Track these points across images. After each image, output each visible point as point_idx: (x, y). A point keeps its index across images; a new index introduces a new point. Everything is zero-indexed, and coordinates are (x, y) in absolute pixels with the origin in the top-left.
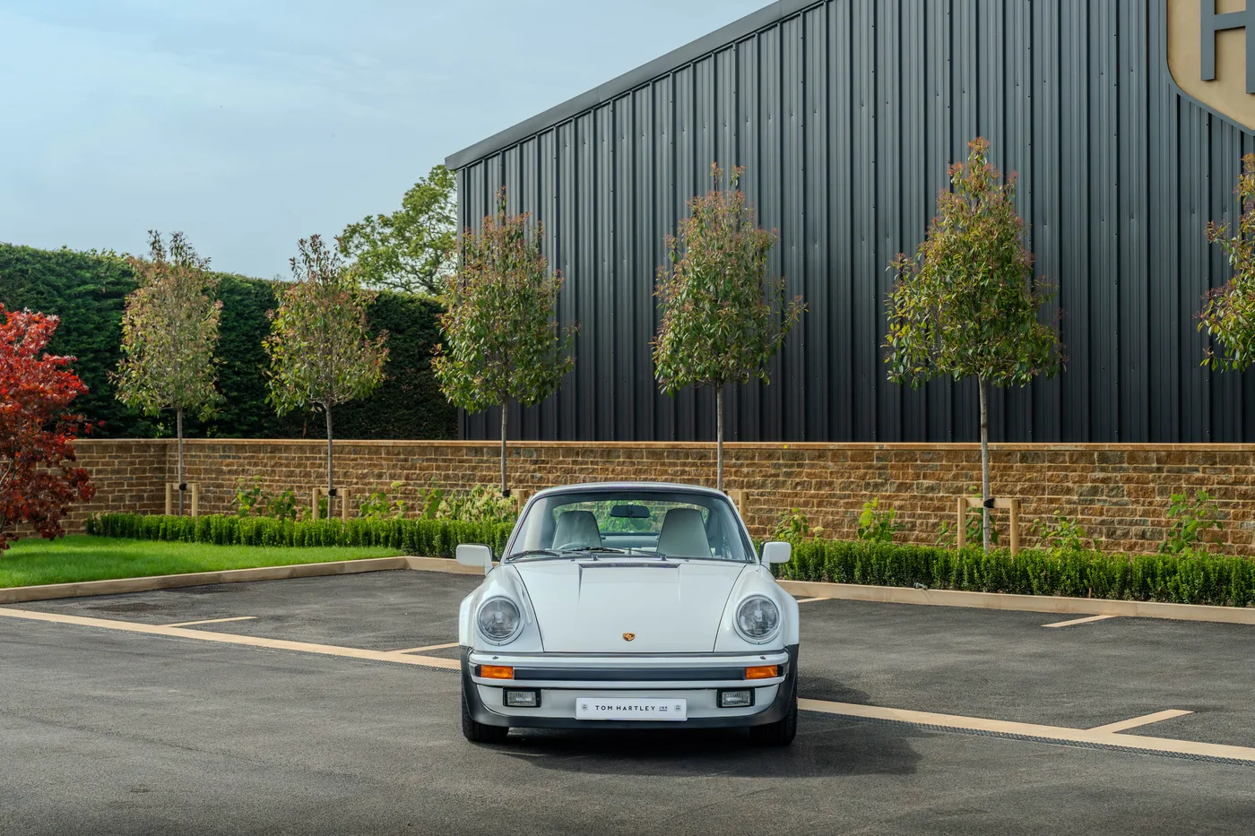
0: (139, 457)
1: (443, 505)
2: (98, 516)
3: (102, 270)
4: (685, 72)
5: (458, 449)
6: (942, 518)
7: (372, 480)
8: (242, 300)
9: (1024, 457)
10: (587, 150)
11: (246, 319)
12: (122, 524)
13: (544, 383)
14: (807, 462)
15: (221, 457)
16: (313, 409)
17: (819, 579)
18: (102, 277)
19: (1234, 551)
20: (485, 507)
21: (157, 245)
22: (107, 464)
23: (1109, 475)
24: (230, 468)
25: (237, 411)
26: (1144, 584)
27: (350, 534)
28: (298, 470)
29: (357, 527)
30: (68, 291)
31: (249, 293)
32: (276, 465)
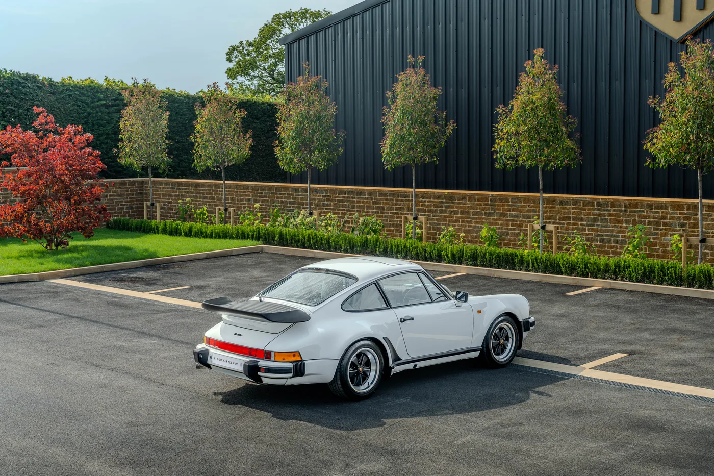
0: (130, 188)
1: (280, 219)
2: (111, 218)
3: (109, 94)
5: (286, 188)
6: (521, 230)
7: (245, 202)
8: (179, 106)
9: (561, 202)
10: (349, 36)
11: (181, 115)
12: (123, 223)
14: (456, 201)
15: (170, 188)
16: (216, 169)
17: (460, 263)
18: (109, 97)
19: (660, 251)
20: (301, 221)
22: (115, 192)
23: (602, 212)
24: (175, 194)
25: (177, 161)
26: (616, 272)
27: (235, 232)
29: (238, 229)
30: (92, 105)
31: (182, 102)
32: (197, 193)
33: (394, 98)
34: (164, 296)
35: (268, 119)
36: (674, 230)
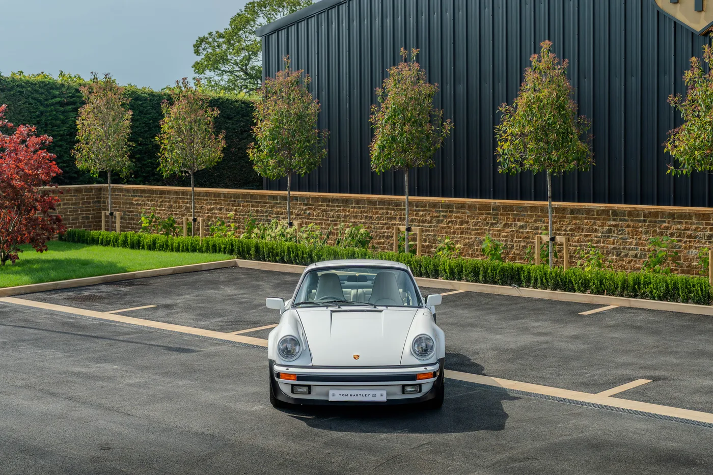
0: (87, 195)
1: (256, 230)
3: (64, 90)
5: (263, 196)
6: (528, 243)
7: (216, 212)
8: (142, 104)
9: (573, 211)
10: (334, 26)
11: (145, 114)
12: (78, 235)
13: (311, 164)
14: (455, 210)
15: (132, 196)
16: (183, 175)
17: (460, 279)
18: (64, 94)
19: (684, 266)
20: (279, 233)
21: (95, 80)
22: (69, 200)
23: (618, 223)
24: (137, 202)
25: (140, 165)
26: (634, 289)
27: (205, 245)
28: (174, 205)
29: (208, 242)
30: (46, 102)
31: (146, 99)
32: (162, 201)
33: (384, 96)
34: (127, 316)
35: (242, 119)
36: (699, 242)
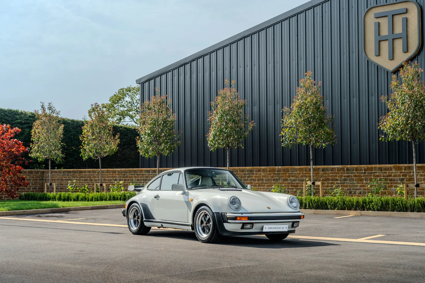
0: (36, 175)
2: (23, 193)
3: (23, 116)
4: (214, 53)
5: (142, 171)
7: (113, 181)
8: (67, 126)
9: (323, 170)
10: (182, 77)
11: (69, 132)
12: (31, 196)
13: (171, 149)
14: (255, 173)
15: (62, 175)
16: (95, 158)
18: (23, 118)
21: (43, 107)
23: (350, 175)
24: (65, 178)
26: (363, 206)
27: (108, 197)
28: (88, 179)
29: (110, 195)
30: (12, 122)
32: (81, 177)
33: (216, 107)
34: (70, 221)
36: (396, 183)
